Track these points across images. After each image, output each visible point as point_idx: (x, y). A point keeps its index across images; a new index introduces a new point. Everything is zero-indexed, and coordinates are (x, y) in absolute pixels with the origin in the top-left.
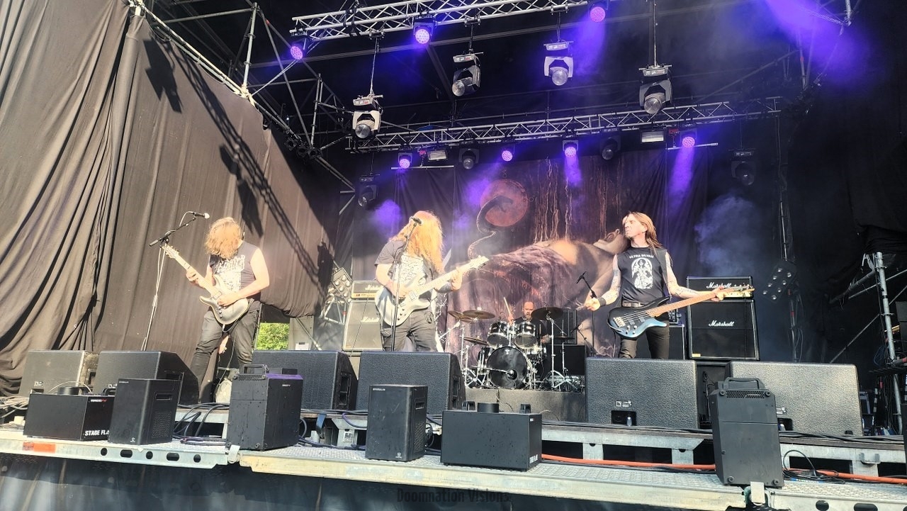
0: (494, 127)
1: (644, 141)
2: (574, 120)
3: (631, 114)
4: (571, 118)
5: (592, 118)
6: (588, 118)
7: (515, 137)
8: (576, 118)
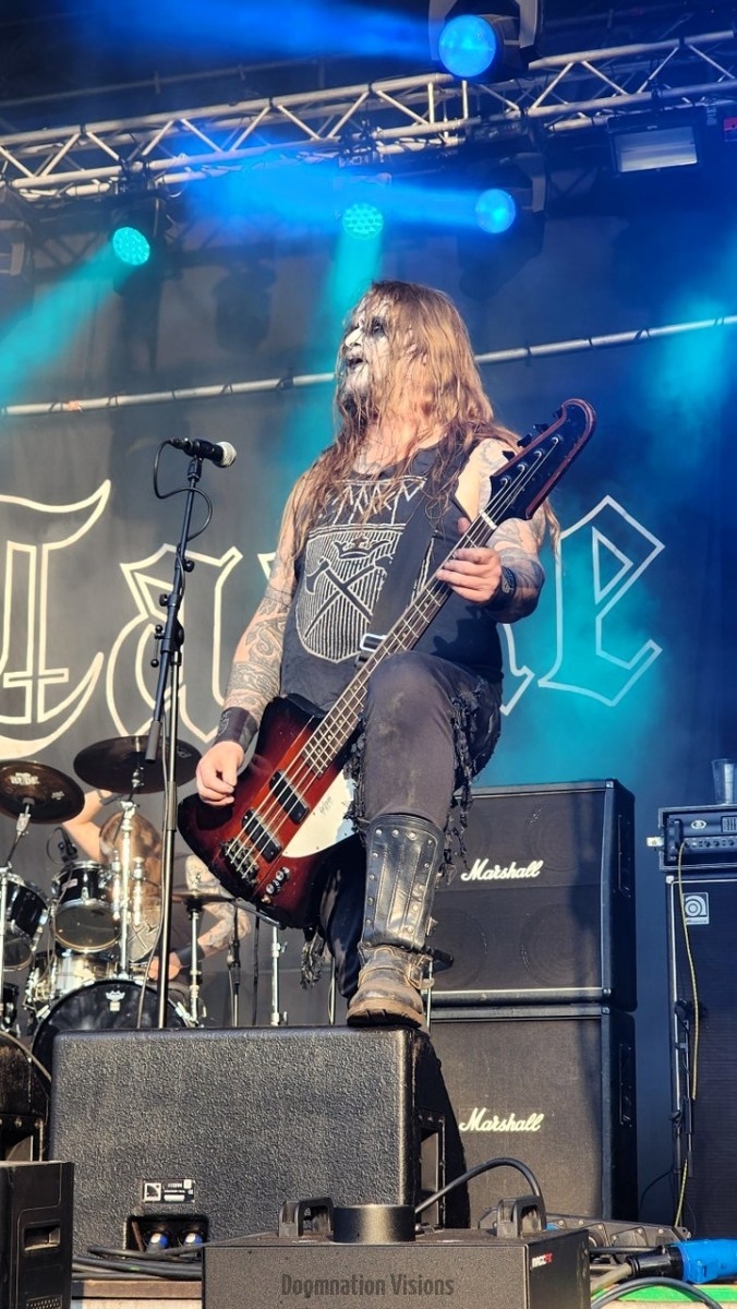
0: (83, 136)
1: (629, 166)
2: (373, 95)
3: (578, 67)
4: (363, 89)
5: (438, 86)
6: (423, 88)
7: (158, 172)
8: (380, 88)
